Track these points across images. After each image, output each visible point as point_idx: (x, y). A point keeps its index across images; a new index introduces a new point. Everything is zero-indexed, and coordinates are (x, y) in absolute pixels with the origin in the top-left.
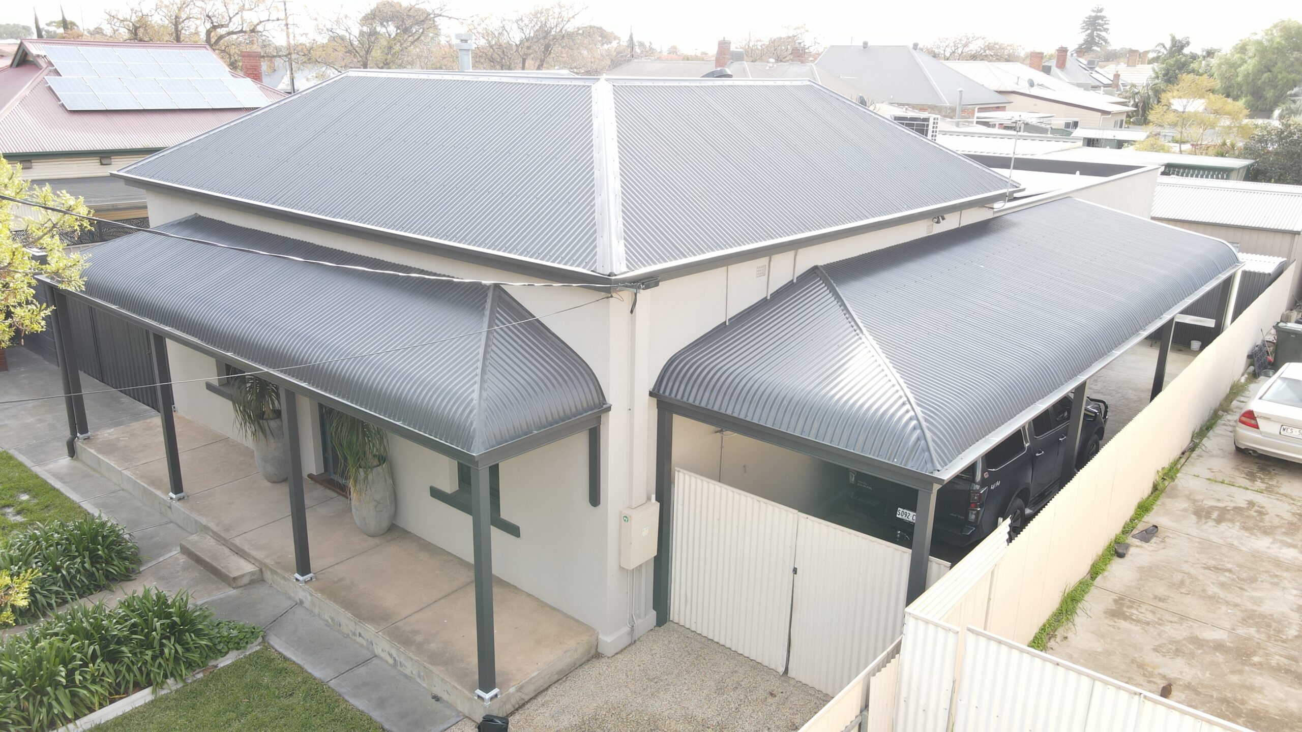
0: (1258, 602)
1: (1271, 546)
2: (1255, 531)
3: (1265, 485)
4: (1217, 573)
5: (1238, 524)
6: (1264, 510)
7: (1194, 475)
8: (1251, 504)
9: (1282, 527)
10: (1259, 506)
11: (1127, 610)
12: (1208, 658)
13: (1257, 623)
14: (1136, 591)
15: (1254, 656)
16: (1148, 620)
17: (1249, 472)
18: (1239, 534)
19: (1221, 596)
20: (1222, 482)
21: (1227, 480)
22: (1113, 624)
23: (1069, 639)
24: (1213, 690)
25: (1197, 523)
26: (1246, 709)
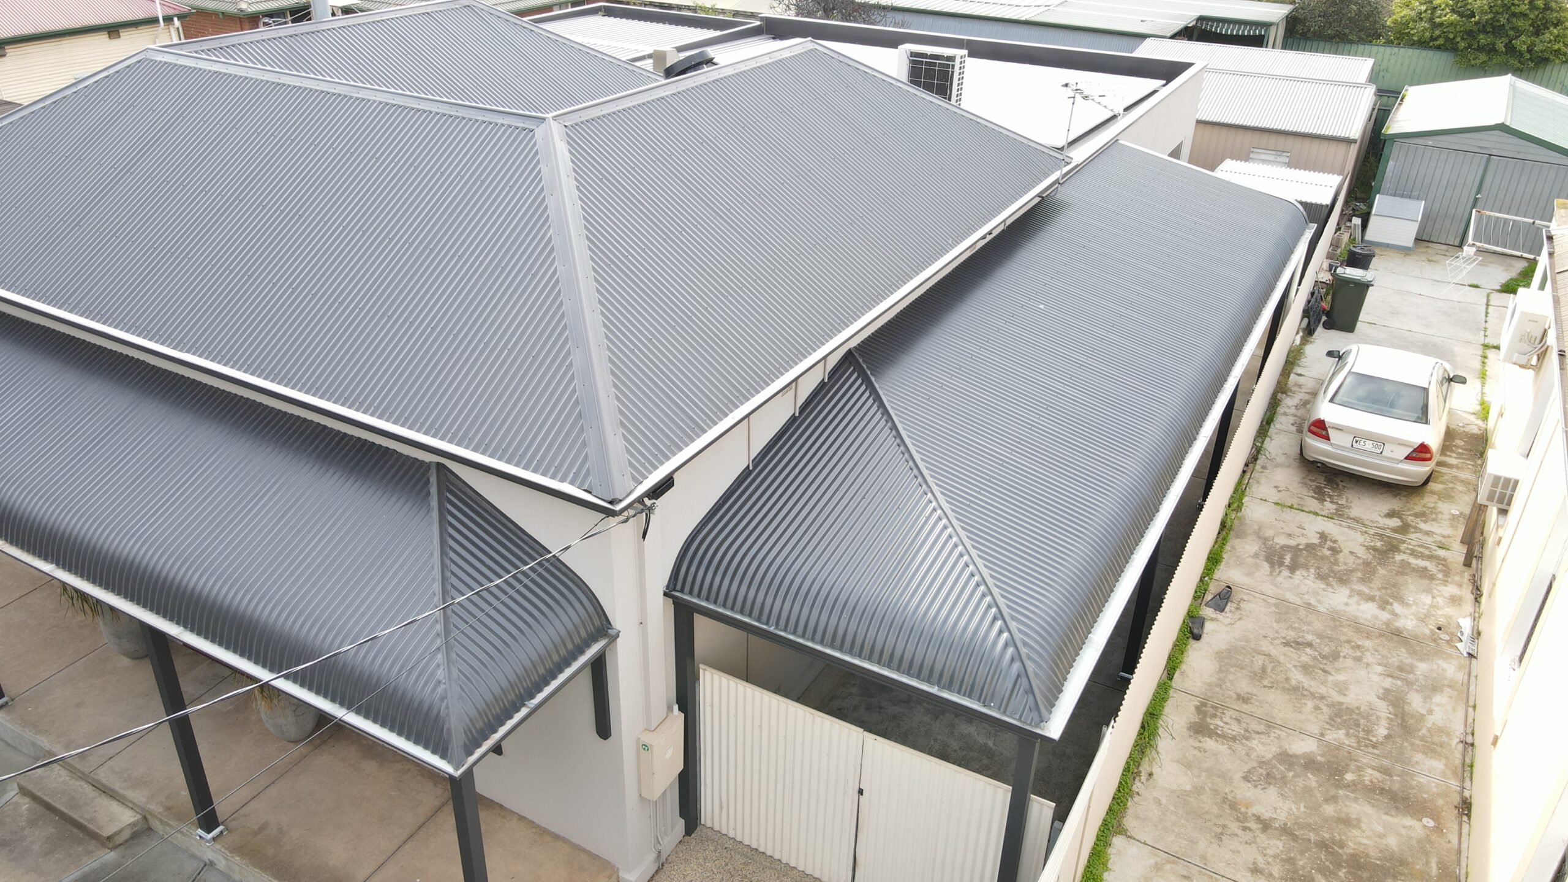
0: (1342, 689)
1: (1349, 601)
2: (1331, 579)
3: (1334, 507)
4: (1299, 649)
5: (1312, 570)
6: (1337, 546)
7: (1261, 499)
8: (1323, 536)
9: (1357, 570)
10: (1331, 540)
11: (1212, 722)
12: (1300, 783)
13: (1345, 721)
14: (1218, 689)
15: (1346, 772)
16: (1234, 733)
17: (1317, 487)
18: (1315, 586)
19: (1306, 686)
20: (1291, 507)
21: (1295, 502)
22: (1197, 744)
23: (1155, 776)
24: (1310, 831)
25: (1271, 574)
26: (1346, 854)
